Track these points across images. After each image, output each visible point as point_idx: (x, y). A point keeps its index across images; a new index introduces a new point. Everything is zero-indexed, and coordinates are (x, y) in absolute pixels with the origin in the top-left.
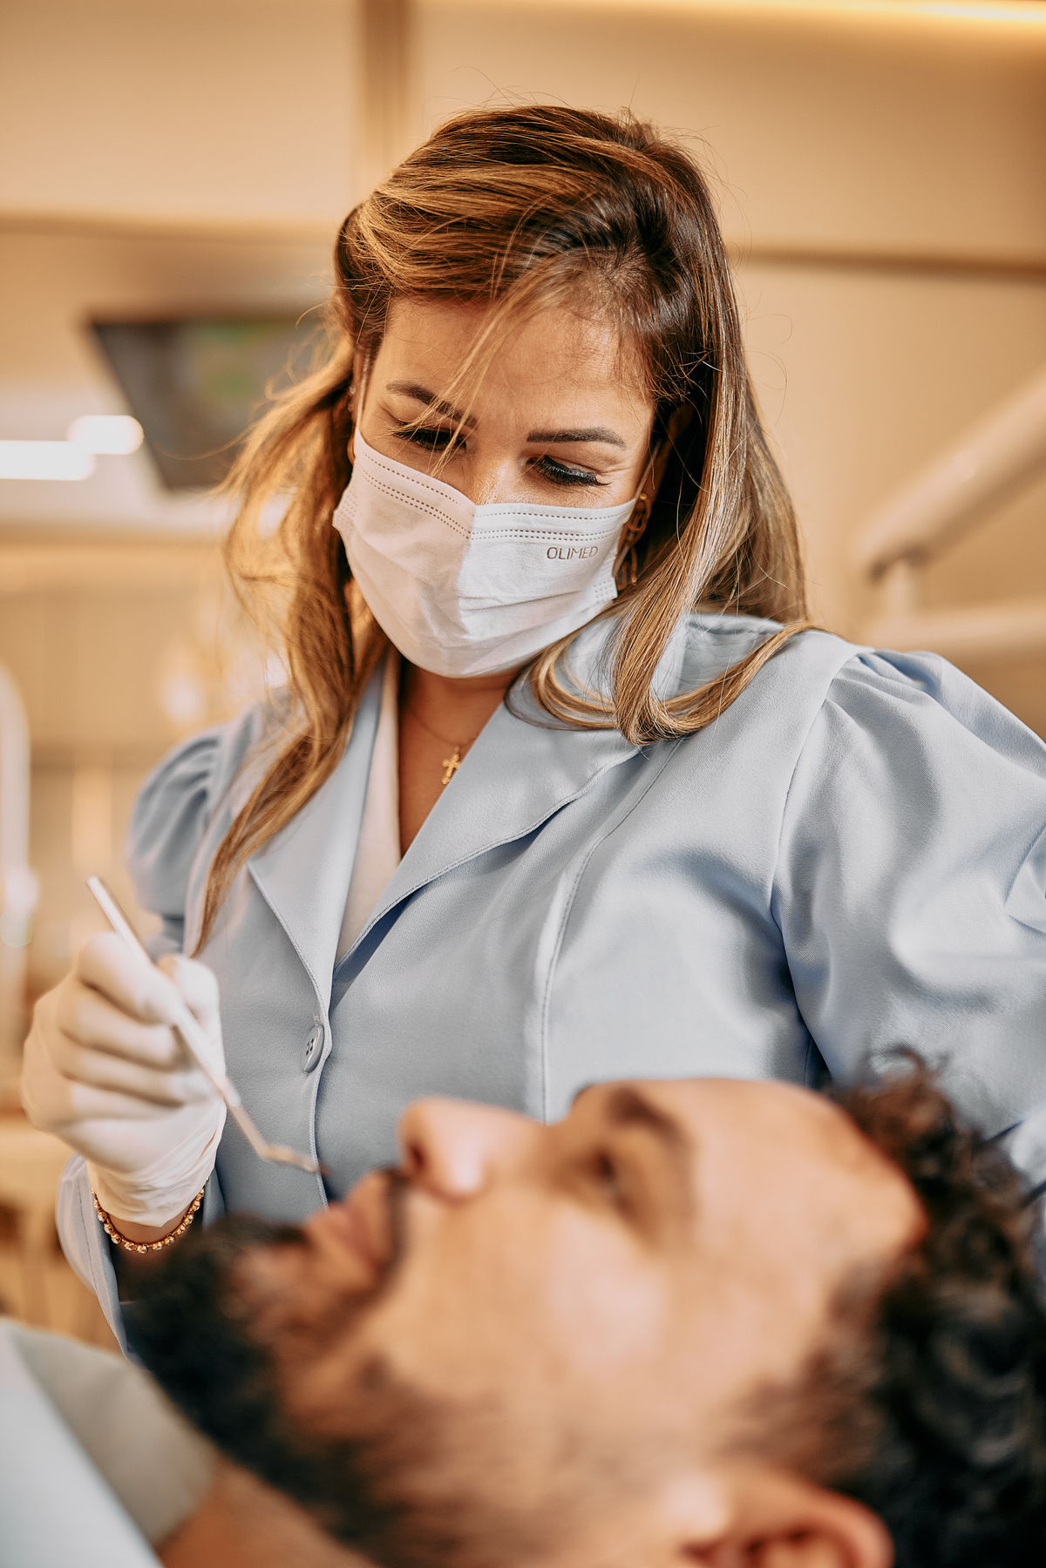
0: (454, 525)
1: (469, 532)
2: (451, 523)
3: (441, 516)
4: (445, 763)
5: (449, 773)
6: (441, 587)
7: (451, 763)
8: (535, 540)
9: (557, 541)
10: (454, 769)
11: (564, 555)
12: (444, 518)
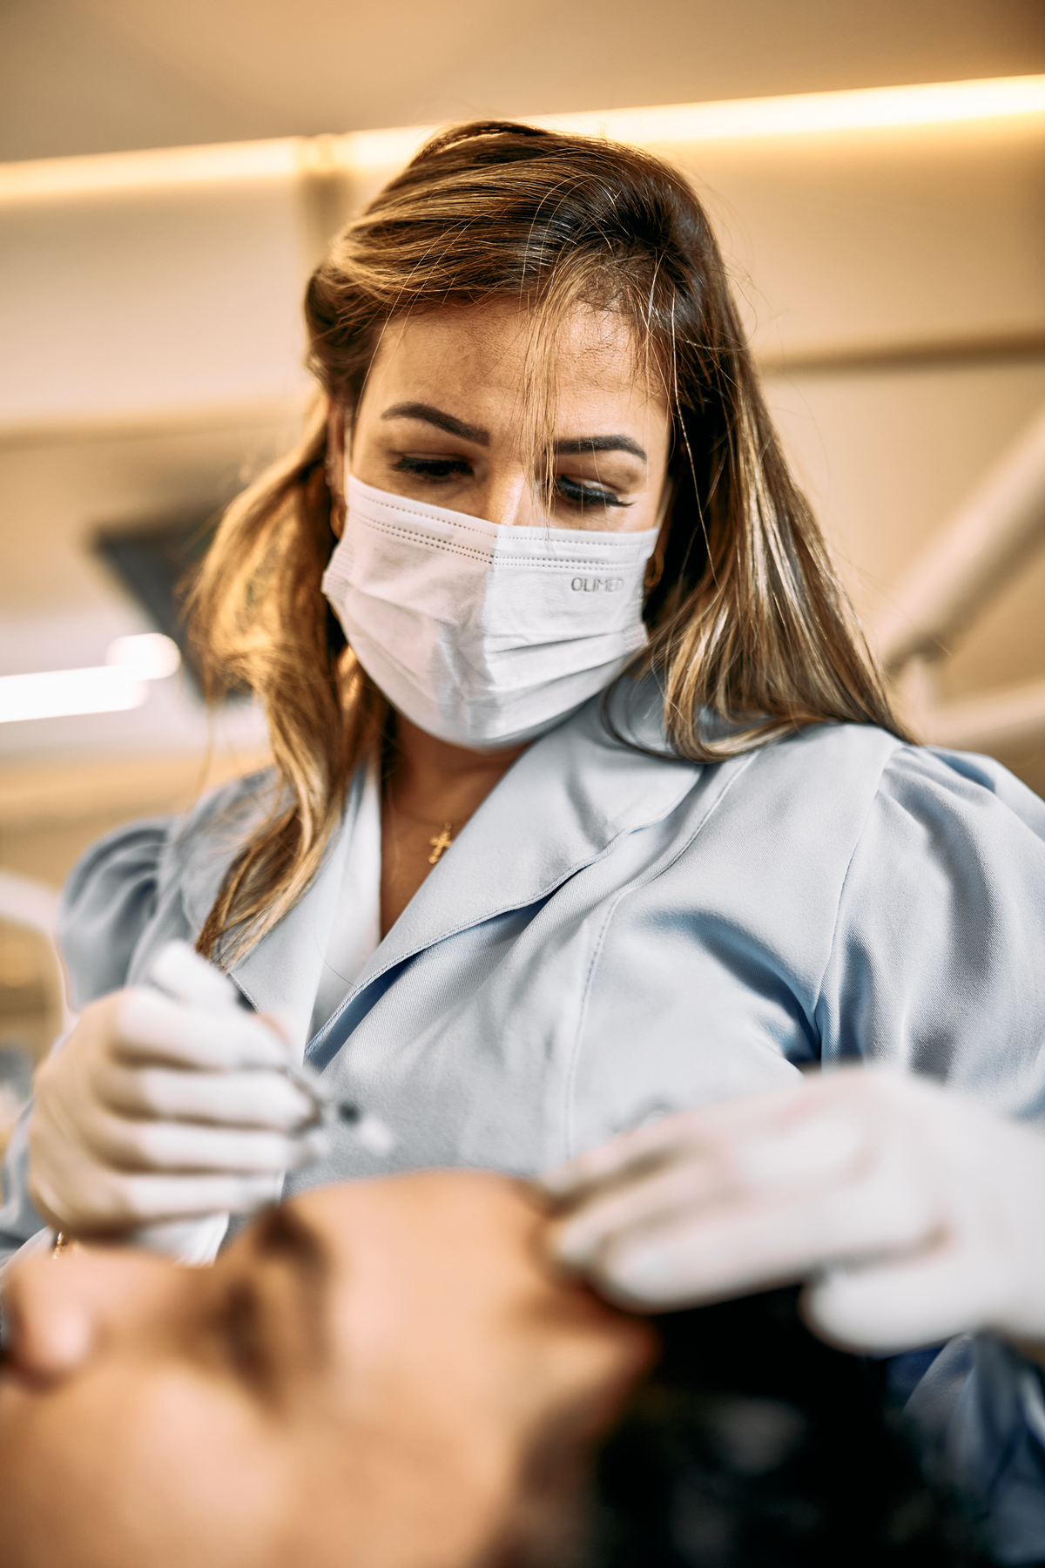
0: (472, 553)
1: (492, 556)
2: (468, 552)
3: (456, 548)
4: (434, 841)
5: (437, 851)
6: (464, 626)
7: (441, 841)
8: (558, 569)
9: (582, 571)
10: (444, 849)
11: (590, 586)
12: (460, 550)
